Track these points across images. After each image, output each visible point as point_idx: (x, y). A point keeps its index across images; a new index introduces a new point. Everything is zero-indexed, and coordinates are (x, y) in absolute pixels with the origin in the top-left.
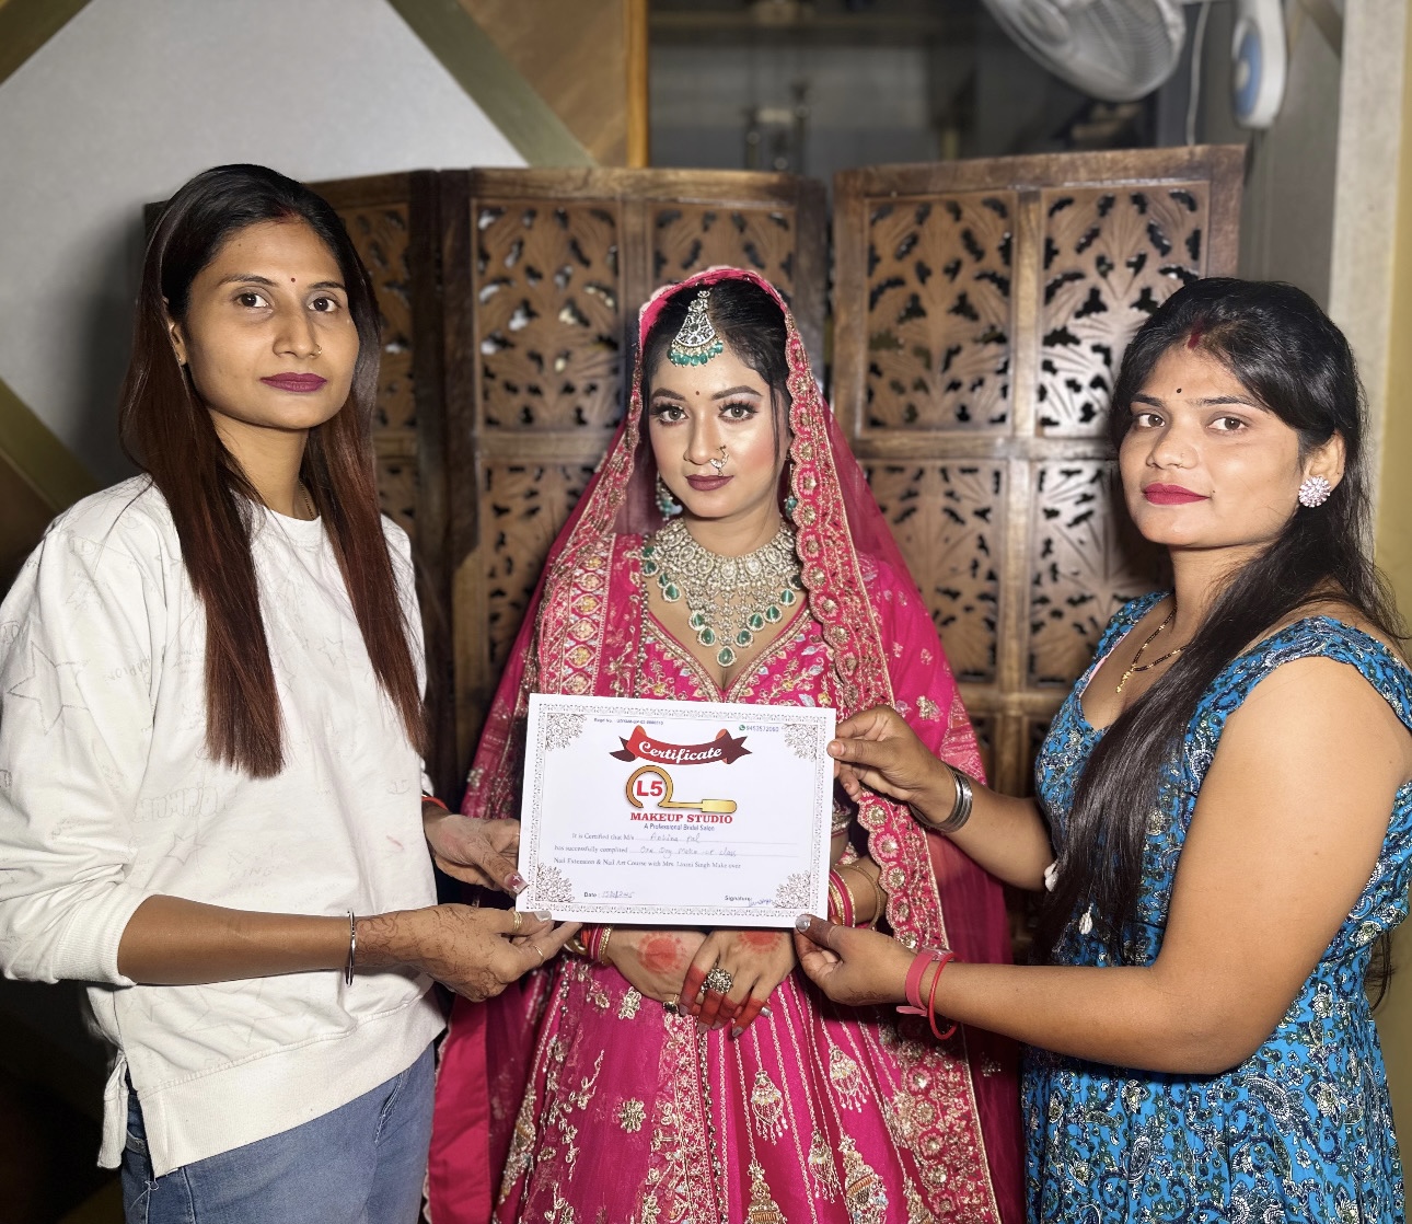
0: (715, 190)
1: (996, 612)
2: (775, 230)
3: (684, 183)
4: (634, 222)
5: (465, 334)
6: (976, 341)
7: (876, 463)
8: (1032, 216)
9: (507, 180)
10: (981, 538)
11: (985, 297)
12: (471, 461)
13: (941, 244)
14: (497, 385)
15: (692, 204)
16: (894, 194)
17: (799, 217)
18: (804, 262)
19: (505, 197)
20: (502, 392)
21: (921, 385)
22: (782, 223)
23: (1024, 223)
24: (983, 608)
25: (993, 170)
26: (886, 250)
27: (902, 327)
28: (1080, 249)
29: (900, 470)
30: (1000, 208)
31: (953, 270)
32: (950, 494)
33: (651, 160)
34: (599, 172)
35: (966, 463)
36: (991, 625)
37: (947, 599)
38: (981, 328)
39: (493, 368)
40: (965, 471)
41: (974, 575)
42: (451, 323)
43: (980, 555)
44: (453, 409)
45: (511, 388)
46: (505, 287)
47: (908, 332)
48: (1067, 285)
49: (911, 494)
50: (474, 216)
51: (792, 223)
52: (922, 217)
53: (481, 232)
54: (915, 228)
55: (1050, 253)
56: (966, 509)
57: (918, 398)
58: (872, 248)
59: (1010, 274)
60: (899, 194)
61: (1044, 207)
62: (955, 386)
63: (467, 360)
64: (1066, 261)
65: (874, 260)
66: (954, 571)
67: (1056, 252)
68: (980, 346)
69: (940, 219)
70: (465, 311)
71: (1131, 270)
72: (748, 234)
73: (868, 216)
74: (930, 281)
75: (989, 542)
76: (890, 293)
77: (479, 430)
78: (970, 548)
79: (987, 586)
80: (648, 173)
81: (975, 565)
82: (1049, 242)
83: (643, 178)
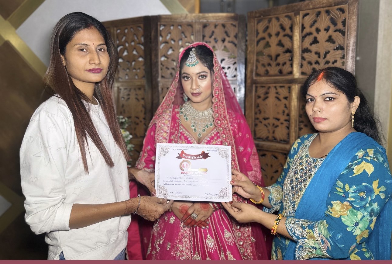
0: (218, 18)
1: (289, 125)
2: (233, 27)
3: (210, 17)
4: (197, 27)
5: (157, 56)
6: (284, 52)
7: (258, 85)
8: (298, 19)
9: (167, 17)
10: (285, 105)
11: (286, 41)
12: (158, 86)
13: (274, 27)
14: (164, 67)
15: (212, 22)
16: (262, 17)
17: (239, 24)
18: (240, 35)
19: (166, 22)
20: (166, 69)
21: (269, 65)
22: (235, 26)
23: (296, 21)
24: (286, 124)
25: (287, 8)
26: (260, 31)
27: (264, 50)
28: (311, 26)
29: (264, 87)
30: (289, 17)
31: (278, 34)
32: (277, 93)
33: (201, 11)
34: (189, 15)
35: (281, 85)
36: (288, 128)
37: (277, 121)
38: (284, 49)
39: (163, 64)
40: (281, 87)
41: (284, 115)
42: (153, 53)
43: (285, 109)
44: (154, 74)
45: (168, 68)
46: (167, 44)
47: (266, 51)
48: (308, 37)
49: (267, 93)
50: (159, 27)
51: (237, 26)
52: (270, 21)
53: (160, 31)
54: (268, 25)
55: (303, 28)
56: (281, 97)
57: (269, 68)
58: (257, 30)
59: (292, 34)
60: (264, 16)
61: (301, 16)
62: (278, 64)
63: (157, 62)
64: (307, 30)
65: (258, 33)
66: (278, 113)
67: (305, 28)
68: (285, 53)
69: (274, 22)
70: (157, 49)
71: (326, 31)
72: (226, 29)
73: (256, 22)
74: (272, 38)
75: (288, 106)
76: (262, 42)
77: (160, 79)
78: (282, 108)
79: (287, 118)
80: (201, 15)
81: (284, 112)
82: (303, 25)
83: (199, 16)
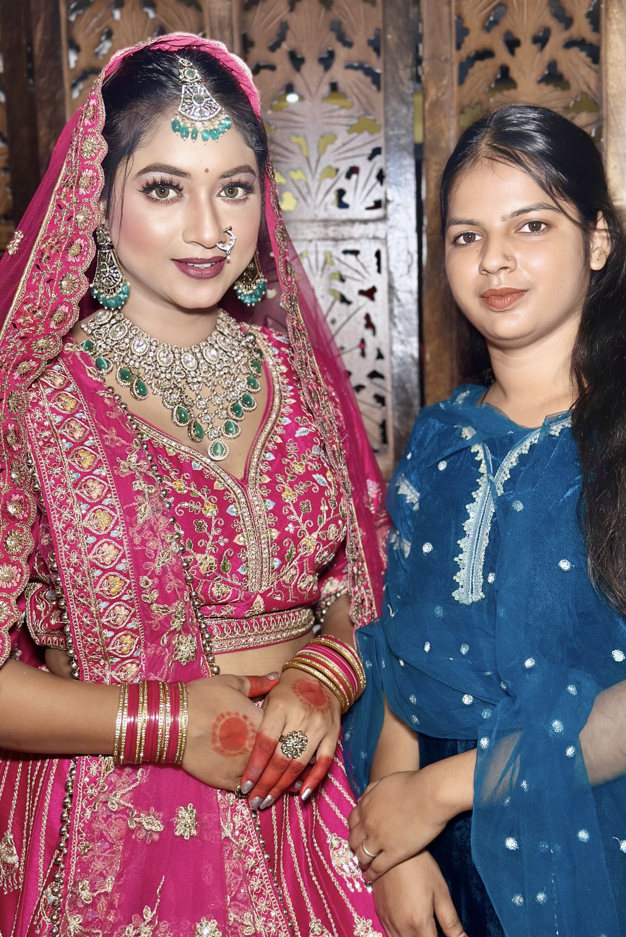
2: (363, 6)
11: (575, 67)
18: (392, 39)
26: (473, 22)
27: (493, 97)
31: (541, 40)
53: (70, 26)
58: (460, 18)
59: (600, 40)
65: (462, 32)
72: (336, 13)
76: (479, 64)
